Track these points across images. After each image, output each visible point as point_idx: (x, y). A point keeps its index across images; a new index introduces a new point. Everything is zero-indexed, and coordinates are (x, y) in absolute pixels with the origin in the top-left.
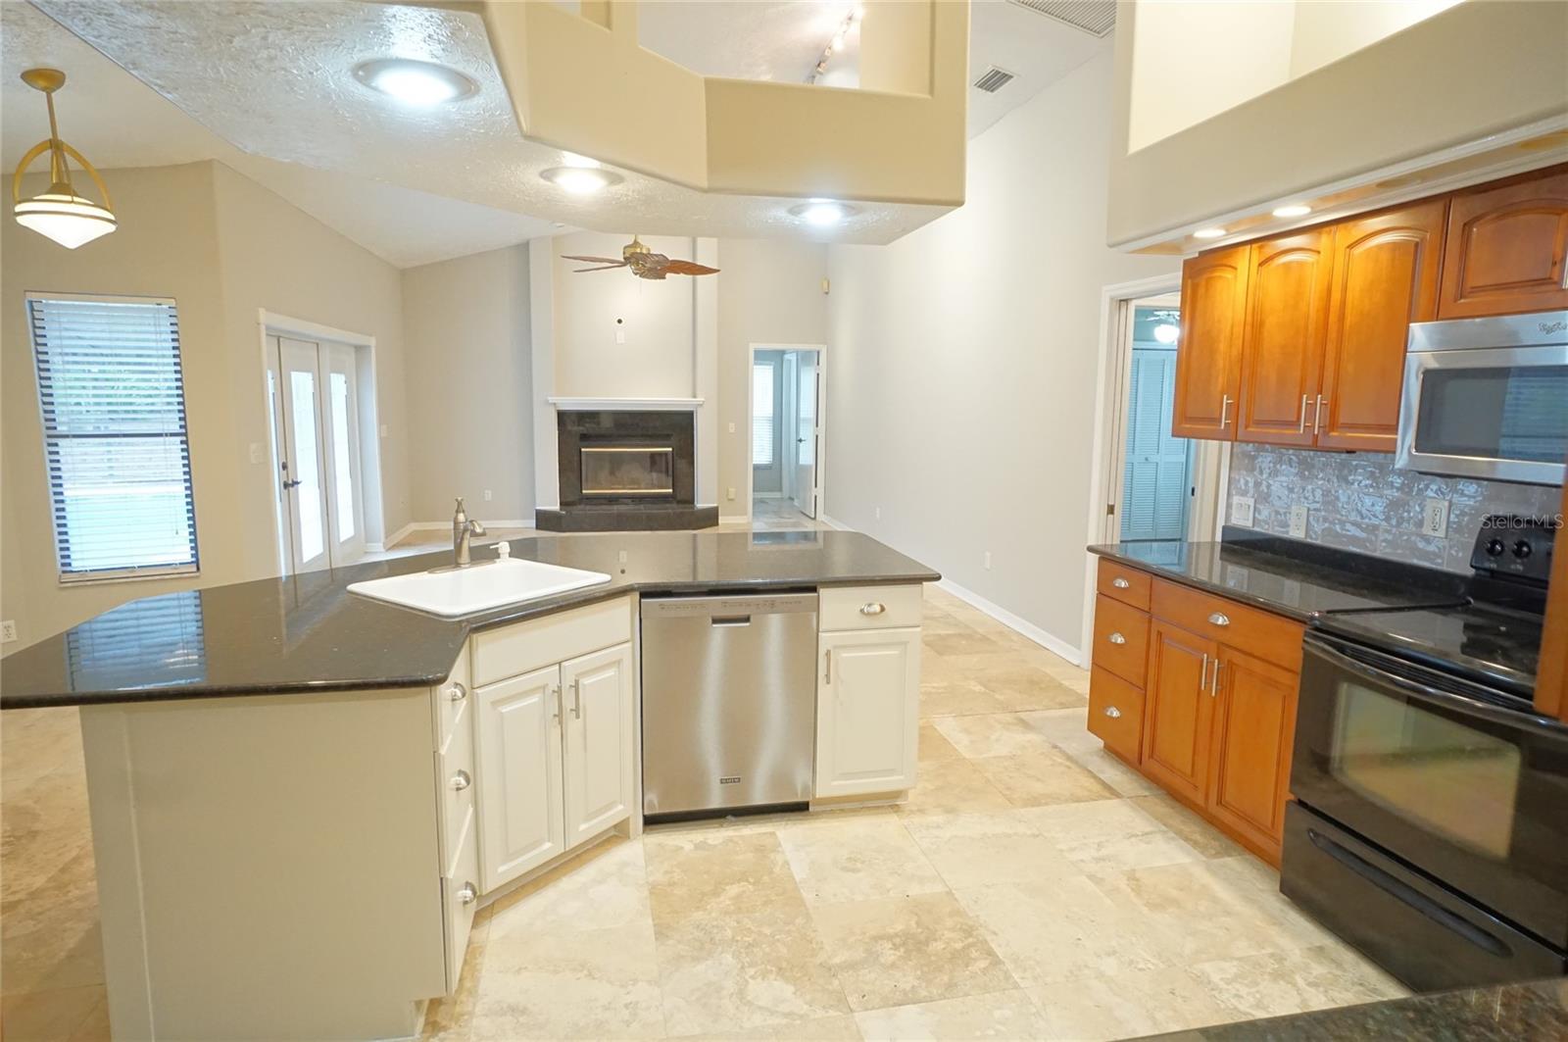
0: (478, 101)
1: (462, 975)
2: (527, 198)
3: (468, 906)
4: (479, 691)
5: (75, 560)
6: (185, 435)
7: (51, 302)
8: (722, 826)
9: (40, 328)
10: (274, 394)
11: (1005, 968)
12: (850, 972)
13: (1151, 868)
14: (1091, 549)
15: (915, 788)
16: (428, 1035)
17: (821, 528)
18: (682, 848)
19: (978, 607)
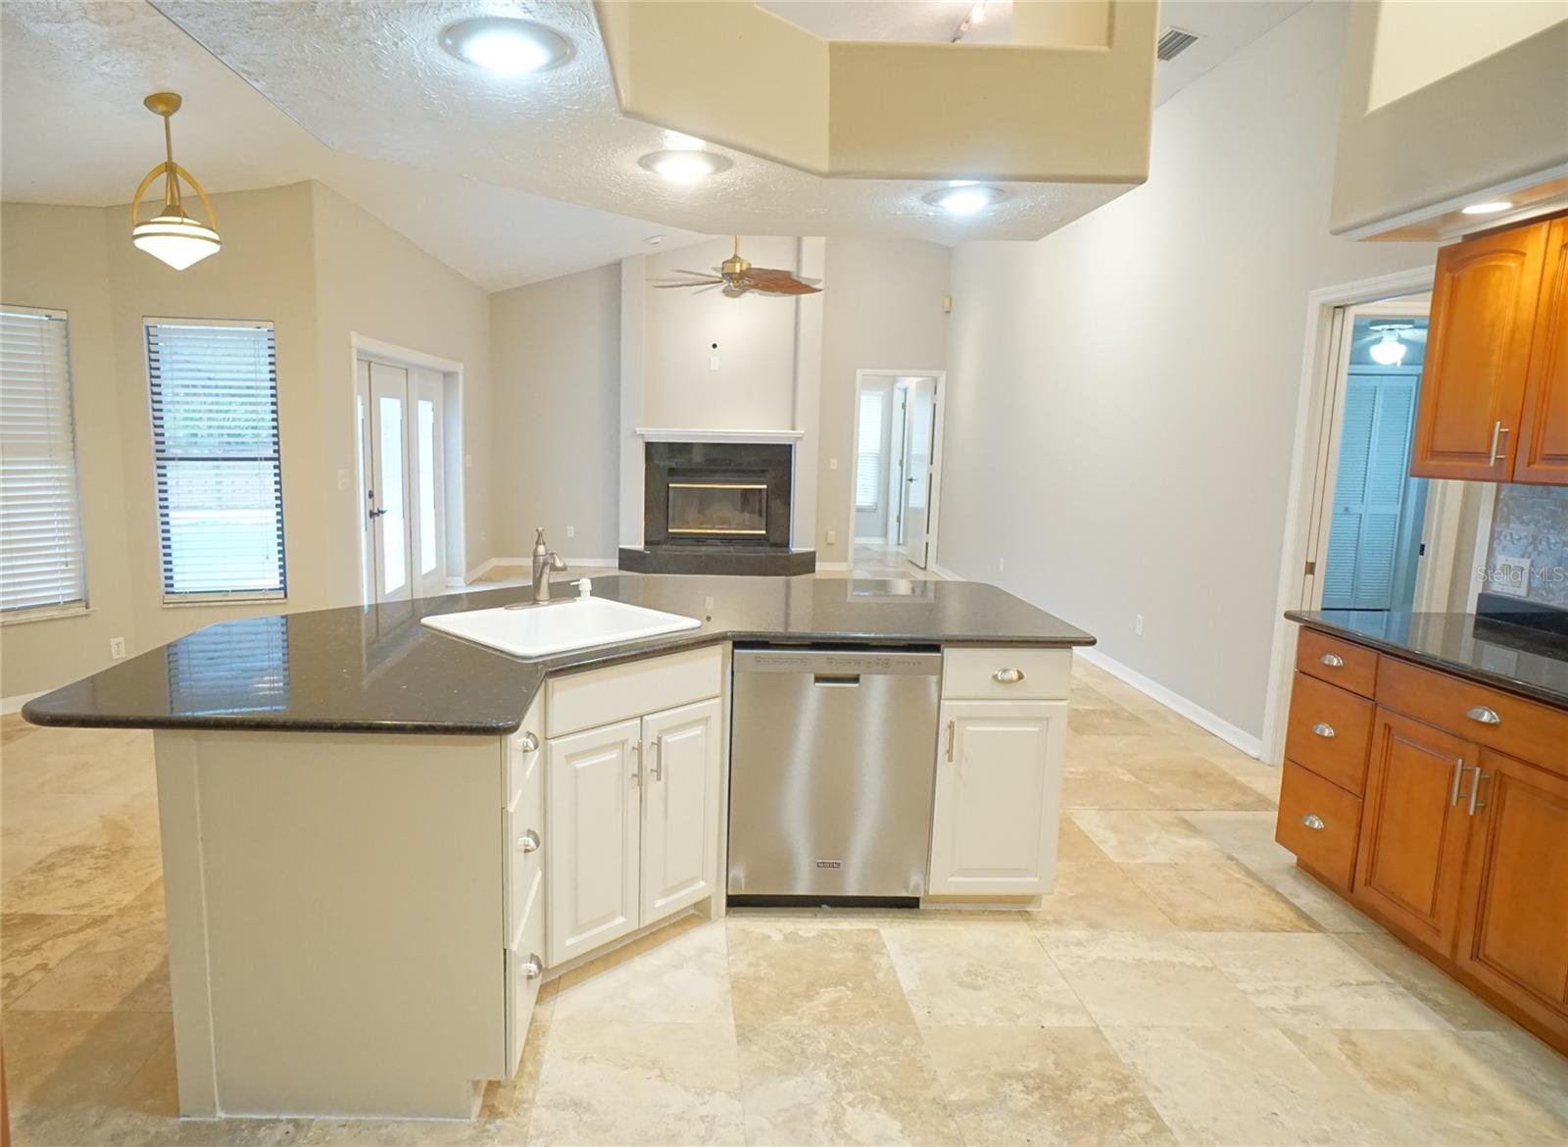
0: (573, 67)
1: (522, 1057)
2: (623, 193)
3: (532, 981)
4: (552, 742)
5: (179, 581)
6: (278, 459)
7: (164, 326)
8: (816, 916)
9: (154, 352)
10: (363, 420)
11: (1172, 1138)
12: (972, 1114)
13: (1374, 1031)
14: (1288, 616)
15: (1051, 894)
16: (484, 1120)
17: (931, 578)
18: (770, 937)
19: (1124, 679)
